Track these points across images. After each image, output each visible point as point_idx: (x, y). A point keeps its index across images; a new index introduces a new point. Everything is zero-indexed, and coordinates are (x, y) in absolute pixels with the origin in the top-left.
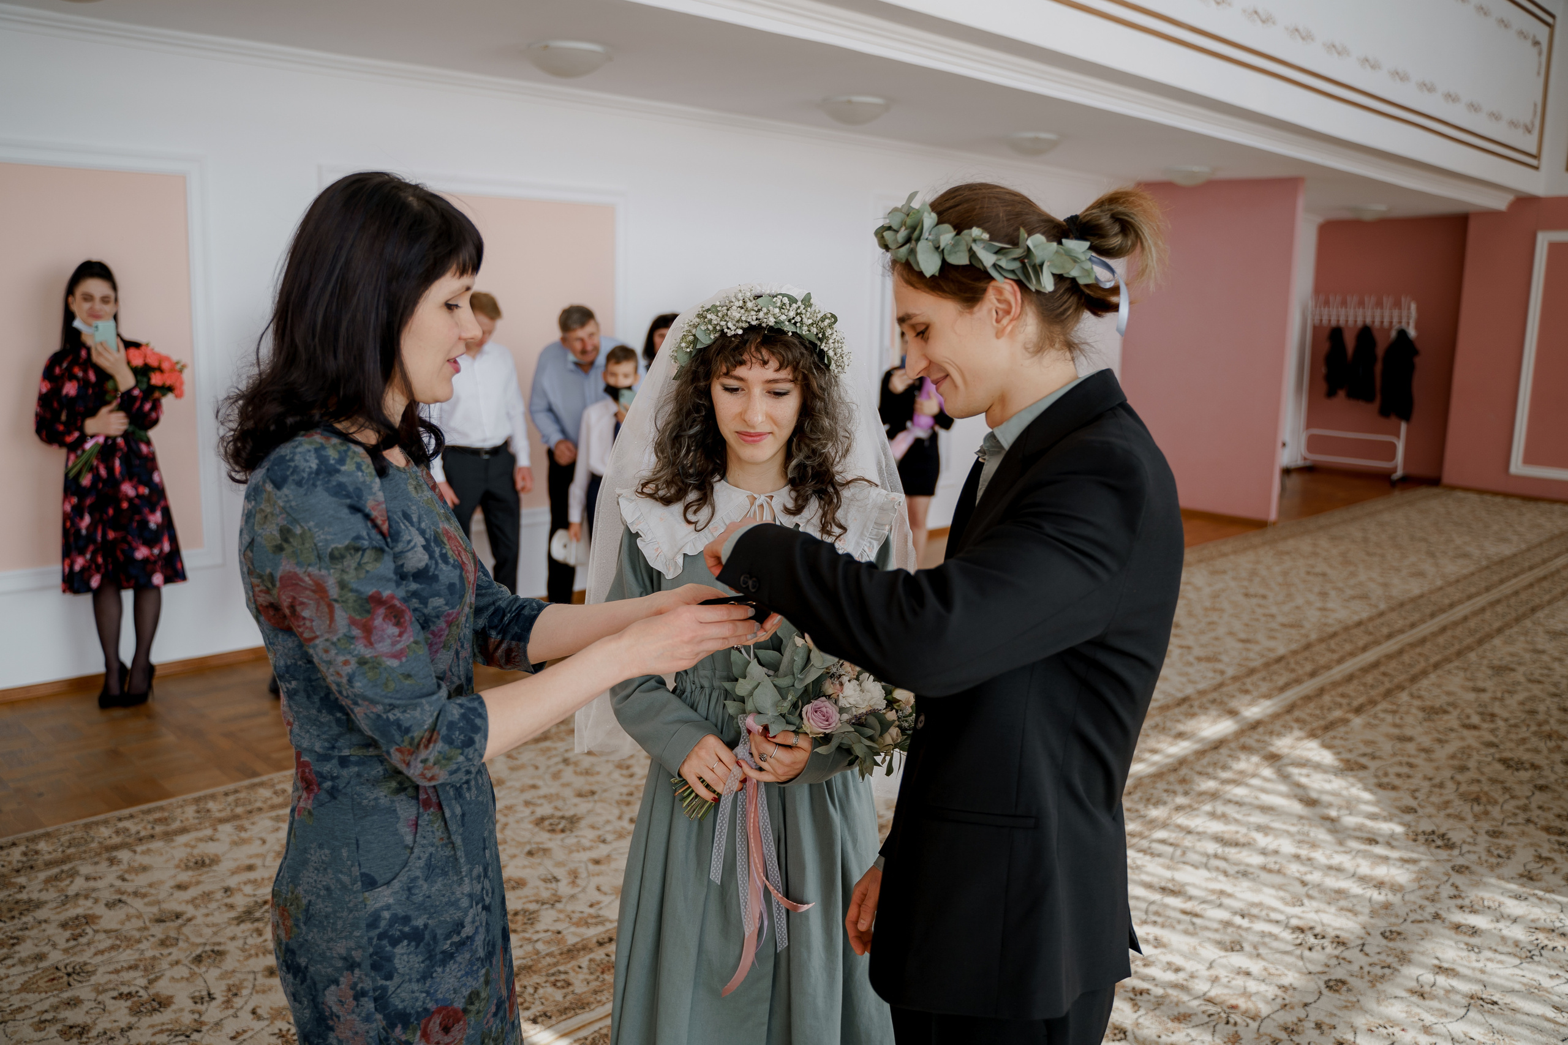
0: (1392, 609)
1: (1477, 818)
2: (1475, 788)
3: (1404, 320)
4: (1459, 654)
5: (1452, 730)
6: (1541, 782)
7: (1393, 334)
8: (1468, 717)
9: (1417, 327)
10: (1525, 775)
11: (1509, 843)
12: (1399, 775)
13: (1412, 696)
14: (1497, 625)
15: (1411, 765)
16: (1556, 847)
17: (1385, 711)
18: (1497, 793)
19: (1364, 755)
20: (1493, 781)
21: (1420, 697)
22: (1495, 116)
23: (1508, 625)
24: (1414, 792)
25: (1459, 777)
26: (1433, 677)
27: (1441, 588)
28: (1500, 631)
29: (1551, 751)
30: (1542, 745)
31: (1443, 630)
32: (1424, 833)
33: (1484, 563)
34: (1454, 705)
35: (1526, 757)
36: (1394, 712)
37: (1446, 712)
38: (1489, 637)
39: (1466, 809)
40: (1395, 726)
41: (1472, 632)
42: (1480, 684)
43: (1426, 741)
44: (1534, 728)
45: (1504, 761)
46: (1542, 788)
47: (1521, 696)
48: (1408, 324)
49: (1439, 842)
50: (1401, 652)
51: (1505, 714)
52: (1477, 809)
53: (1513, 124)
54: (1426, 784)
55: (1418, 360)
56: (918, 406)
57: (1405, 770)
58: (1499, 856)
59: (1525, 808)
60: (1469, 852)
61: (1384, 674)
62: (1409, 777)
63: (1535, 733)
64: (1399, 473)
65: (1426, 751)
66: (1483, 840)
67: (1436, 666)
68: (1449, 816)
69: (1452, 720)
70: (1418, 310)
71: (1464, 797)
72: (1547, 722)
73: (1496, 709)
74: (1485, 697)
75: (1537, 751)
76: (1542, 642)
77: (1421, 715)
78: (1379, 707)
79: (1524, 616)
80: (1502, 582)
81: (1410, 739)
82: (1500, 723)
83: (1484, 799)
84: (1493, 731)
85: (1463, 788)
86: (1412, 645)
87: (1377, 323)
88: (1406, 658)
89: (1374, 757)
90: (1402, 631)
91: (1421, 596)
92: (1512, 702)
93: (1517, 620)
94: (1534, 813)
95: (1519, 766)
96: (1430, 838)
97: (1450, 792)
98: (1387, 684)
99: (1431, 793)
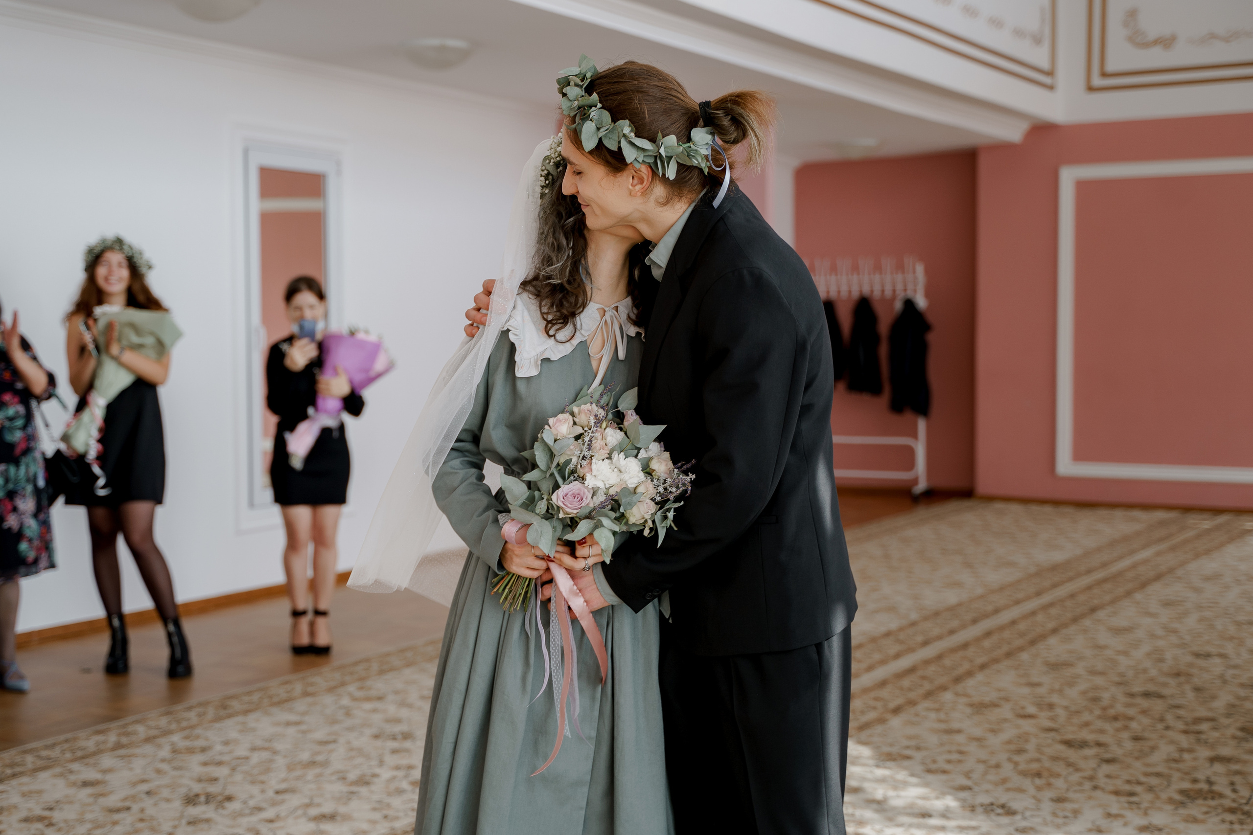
0: (926, 619)
1: (1039, 789)
2: (1035, 766)
3: (910, 287)
4: (1008, 655)
5: (1005, 720)
6: (1107, 756)
7: (898, 306)
8: (1023, 708)
9: (927, 295)
10: (1088, 752)
11: (1075, 806)
12: (949, 762)
13: (957, 694)
14: (1050, 626)
15: (961, 753)
16: (1126, 805)
17: (928, 709)
18: (1060, 768)
19: (908, 747)
20: (1055, 759)
21: (966, 695)
22: (996, 23)
23: (1065, 625)
24: (967, 775)
25: (1017, 758)
26: (980, 677)
27: (982, 597)
28: (1055, 631)
29: (1118, 730)
30: (1108, 727)
31: (988, 634)
32: (982, 805)
33: (1033, 570)
34: (1007, 699)
35: (1090, 737)
36: (938, 710)
37: (996, 705)
38: (1043, 637)
39: (1027, 783)
40: (940, 721)
41: (1022, 635)
42: (1035, 679)
43: (977, 732)
44: (1098, 712)
45: (1068, 743)
46: (1109, 761)
47: (1083, 686)
48: (915, 291)
49: (1000, 811)
50: (940, 657)
51: (1065, 703)
52: (1038, 781)
53: (1019, 33)
54: (981, 768)
55: (932, 338)
57: (955, 757)
58: (1065, 817)
59: (1091, 778)
60: (1032, 816)
61: (924, 678)
62: (960, 761)
63: (1099, 717)
64: (922, 486)
65: (978, 739)
66: (1047, 807)
67: (983, 667)
68: (1008, 790)
69: (1006, 712)
70: (927, 272)
71: (1024, 774)
72: (1112, 706)
73: (1055, 699)
74: (1041, 691)
75: (1102, 731)
76: (1104, 637)
77: (968, 710)
78: (920, 707)
79: (1083, 616)
80: (1055, 586)
81: (959, 731)
82: (1060, 711)
83: (1045, 774)
84: (1052, 719)
85: (1022, 767)
86: (953, 650)
87: (877, 294)
88: (947, 662)
89: (918, 748)
90: (940, 638)
91: (960, 605)
92: (1073, 693)
93: (1074, 620)
94: (1102, 781)
95: (1083, 744)
96: (989, 809)
97: (1007, 770)
98: (927, 686)
99: (985, 773)
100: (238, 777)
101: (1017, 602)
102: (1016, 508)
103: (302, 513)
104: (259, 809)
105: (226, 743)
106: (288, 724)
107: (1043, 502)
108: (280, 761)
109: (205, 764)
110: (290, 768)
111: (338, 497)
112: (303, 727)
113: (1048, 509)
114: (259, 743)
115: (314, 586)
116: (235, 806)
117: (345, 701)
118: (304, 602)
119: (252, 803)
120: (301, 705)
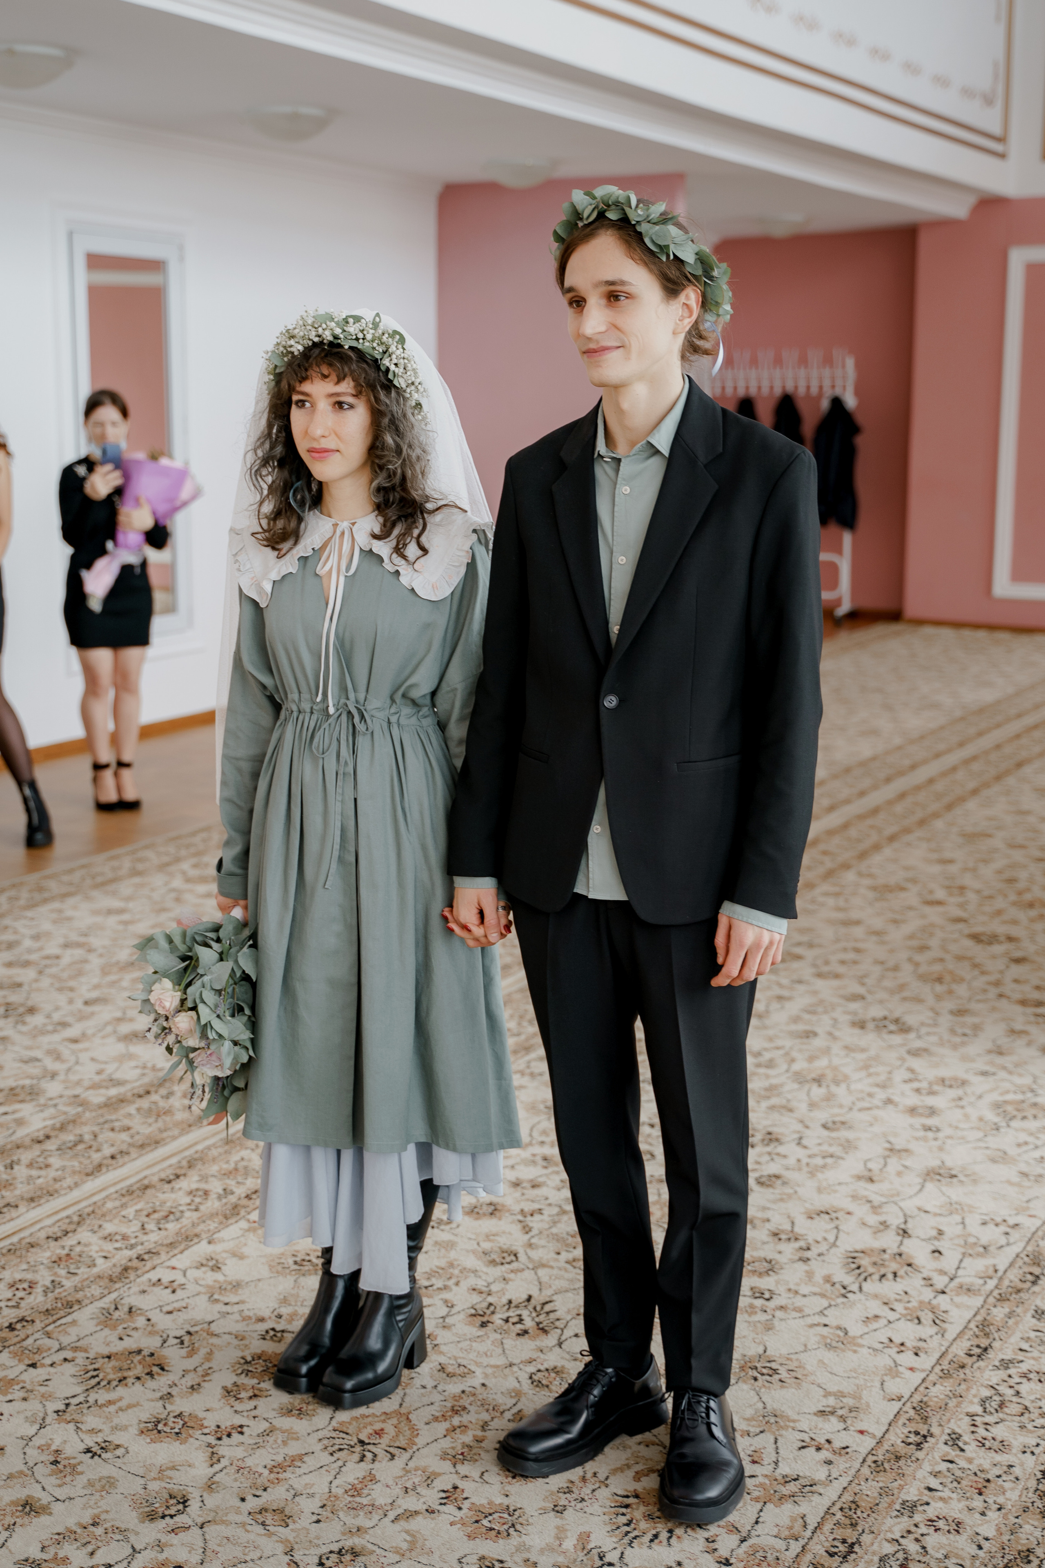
0: (835, 777)
1: (939, 998)
2: (937, 968)
3: (839, 383)
4: (922, 823)
5: (910, 908)
6: (1018, 954)
7: (825, 404)
8: (931, 892)
9: (857, 392)
10: (998, 949)
11: (976, 1020)
12: (843, 962)
13: (860, 874)
14: (971, 785)
15: (857, 950)
16: (1032, 1019)
17: (826, 894)
18: (964, 970)
19: (799, 944)
20: (960, 958)
21: (870, 876)
22: (939, 82)
23: (986, 785)
24: (861, 980)
25: (918, 958)
26: (887, 852)
27: (899, 748)
28: (975, 792)
29: (1032, 920)
30: (1022, 916)
31: (902, 796)
32: (874, 1020)
33: (958, 713)
34: (914, 881)
35: (1001, 929)
36: (837, 895)
37: (902, 889)
38: (962, 800)
39: (926, 991)
40: (839, 909)
41: (939, 797)
42: (948, 855)
43: (878, 923)
44: (1013, 897)
45: (976, 938)
46: (1018, 961)
47: (999, 864)
48: (844, 387)
49: (892, 1027)
50: (846, 826)
51: (977, 885)
52: (939, 988)
53: (968, 93)
54: (877, 970)
55: (861, 441)
56: (122, 518)
57: (851, 956)
58: (965, 1035)
59: (997, 984)
60: (928, 1034)
61: (825, 853)
62: (855, 962)
63: (1014, 904)
64: (845, 608)
65: (877, 933)
66: (946, 1020)
67: (892, 838)
68: (905, 999)
69: (911, 897)
70: (858, 366)
71: (923, 978)
72: (1028, 890)
73: (967, 880)
74: (953, 869)
75: (1015, 922)
76: (1029, 800)
77: (871, 895)
78: (817, 891)
79: (1007, 773)
80: (980, 734)
81: (858, 923)
82: (971, 896)
83: (948, 978)
84: (961, 906)
85: (923, 969)
86: (861, 817)
87: (802, 391)
88: (853, 832)
89: (811, 945)
90: (847, 801)
91: (874, 759)
92: (987, 871)
93: (998, 778)
94: (1009, 987)
95: (993, 939)
96: (882, 1024)
97: (906, 974)
98: (829, 864)
99: (882, 977)
100: (45, 982)
101: (937, 756)
102: (947, 633)
103: (104, 657)
104: (64, 1025)
105: (36, 937)
106: (110, 912)
107: (977, 626)
108: (95, 961)
109: (9, 965)
110: (105, 971)
112: (126, 917)
113: (981, 634)
114: (74, 937)
116: (37, 1020)
117: (177, 883)
118: (106, 755)
119: (56, 1017)
120: (126, 888)
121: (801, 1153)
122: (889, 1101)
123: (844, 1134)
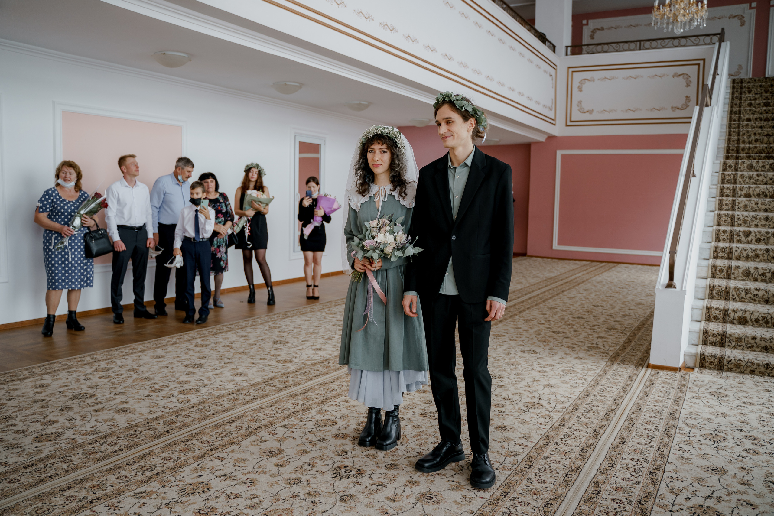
1: (545, 346)
2: (544, 339)
4: (536, 305)
5: (535, 325)
6: (566, 336)
8: (540, 321)
10: (560, 335)
11: (556, 351)
12: (517, 337)
13: (520, 317)
14: (550, 296)
15: (521, 335)
16: (571, 351)
18: (551, 340)
20: (550, 337)
21: (523, 317)
22: (538, 103)
23: (554, 296)
24: (523, 341)
25: (538, 336)
26: (527, 311)
27: (528, 287)
28: (551, 298)
29: (569, 328)
30: (566, 327)
31: (530, 298)
32: (527, 351)
33: (544, 279)
34: (536, 319)
35: (561, 330)
36: (514, 321)
37: (532, 320)
38: (547, 300)
39: (541, 344)
40: (514, 325)
41: (541, 299)
42: (544, 313)
43: (526, 328)
45: (554, 332)
46: (566, 338)
47: (559, 315)
49: (532, 352)
50: (515, 305)
51: (554, 320)
52: (544, 343)
53: (545, 106)
56: (315, 213)
57: (519, 336)
58: (553, 354)
59: (561, 343)
60: (542, 354)
63: (564, 324)
66: (547, 351)
67: (528, 308)
68: (535, 346)
69: (535, 322)
71: (540, 341)
72: (568, 321)
73: (550, 318)
74: (546, 316)
75: (565, 329)
76: (566, 300)
77: (523, 322)
78: (508, 320)
79: (560, 293)
80: (551, 284)
81: (520, 328)
82: (552, 322)
83: (547, 341)
84: (549, 325)
85: (539, 339)
86: (519, 303)
88: (517, 307)
90: (515, 299)
91: (521, 289)
92: (556, 317)
93: (557, 295)
94: (564, 344)
95: (559, 333)
96: (529, 352)
97: (535, 340)
98: (511, 314)
99: (528, 341)
100: (290, 336)
101: (539, 289)
102: (539, 259)
103: (310, 254)
104: (297, 346)
105: (286, 326)
106: (306, 320)
107: (548, 258)
108: (303, 332)
109: (279, 332)
110: (306, 334)
111: (322, 250)
112: (310, 322)
113: (550, 260)
114: (296, 326)
115: (314, 278)
116: (289, 345)
117: (324, 314)
118: (310, 282)
119: (294, 344)
120: (310, 315)
121: (509, 380)
122: (533, 369)
123: (521, 376)
